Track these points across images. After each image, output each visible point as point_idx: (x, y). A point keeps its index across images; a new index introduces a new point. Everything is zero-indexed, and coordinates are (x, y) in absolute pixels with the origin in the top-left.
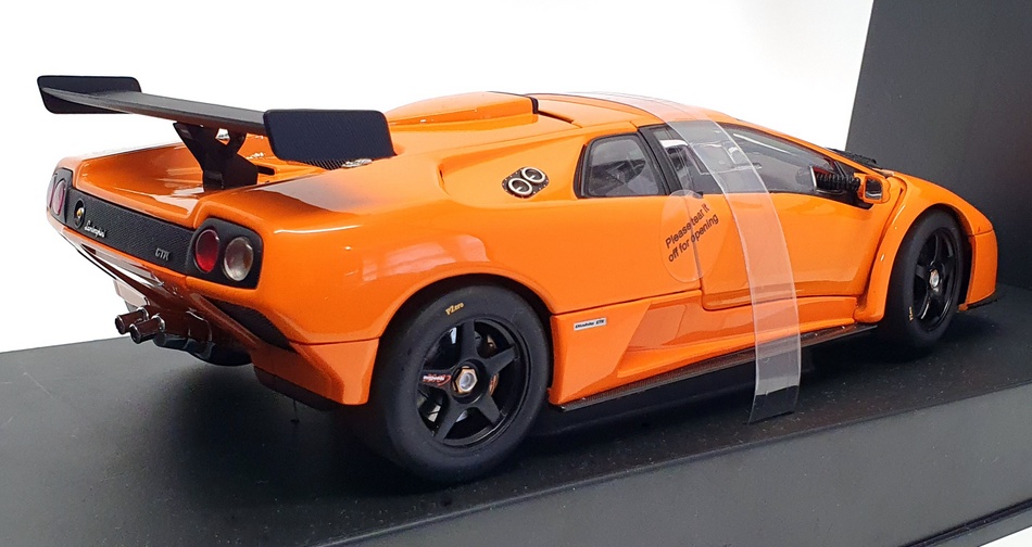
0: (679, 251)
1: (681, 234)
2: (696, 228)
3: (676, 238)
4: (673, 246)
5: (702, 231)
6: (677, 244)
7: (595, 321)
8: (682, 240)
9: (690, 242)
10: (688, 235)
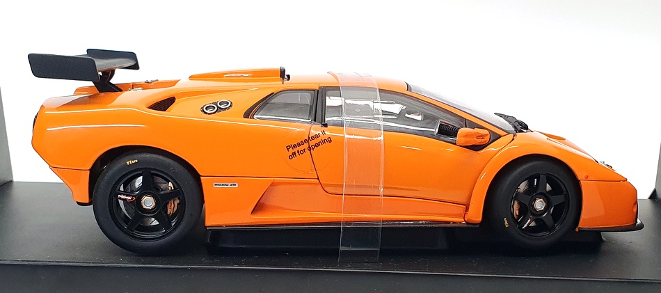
0: (297, 154)
1: (299, 145)
2: (312, 143)
3: (295, 146)
4: (291, 151)
5: (317, 145)
6: (295, 150)
7: (230, 184)
8: (299, 148)
9: (306, 150)
10: (306, 146)
